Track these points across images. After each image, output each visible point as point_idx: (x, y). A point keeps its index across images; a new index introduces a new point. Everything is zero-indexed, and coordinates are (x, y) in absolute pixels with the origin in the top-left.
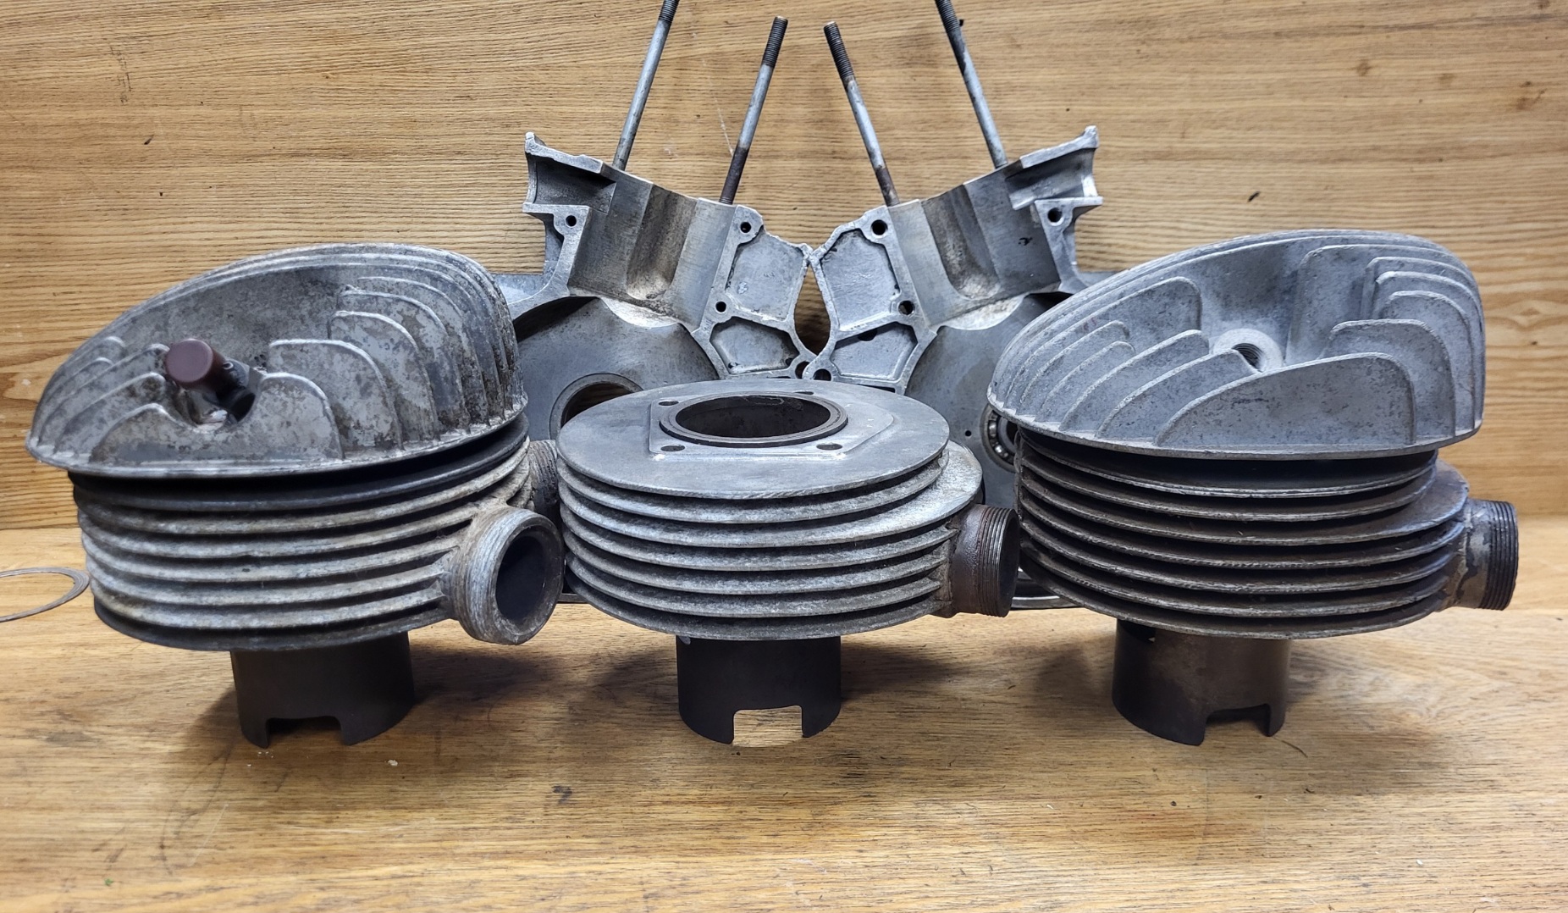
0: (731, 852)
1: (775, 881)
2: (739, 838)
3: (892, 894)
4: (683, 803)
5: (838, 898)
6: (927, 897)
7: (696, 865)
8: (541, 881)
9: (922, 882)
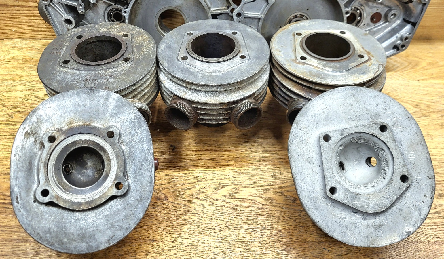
0: (217, 167)
1: (229, 176)
2: (219, 163)
3: (257, 181)
4: (204, 151)
5: (244, 182)
6: (265, 182)
7: (209, 171)
8: (172, 176)
9: (264, 177)
